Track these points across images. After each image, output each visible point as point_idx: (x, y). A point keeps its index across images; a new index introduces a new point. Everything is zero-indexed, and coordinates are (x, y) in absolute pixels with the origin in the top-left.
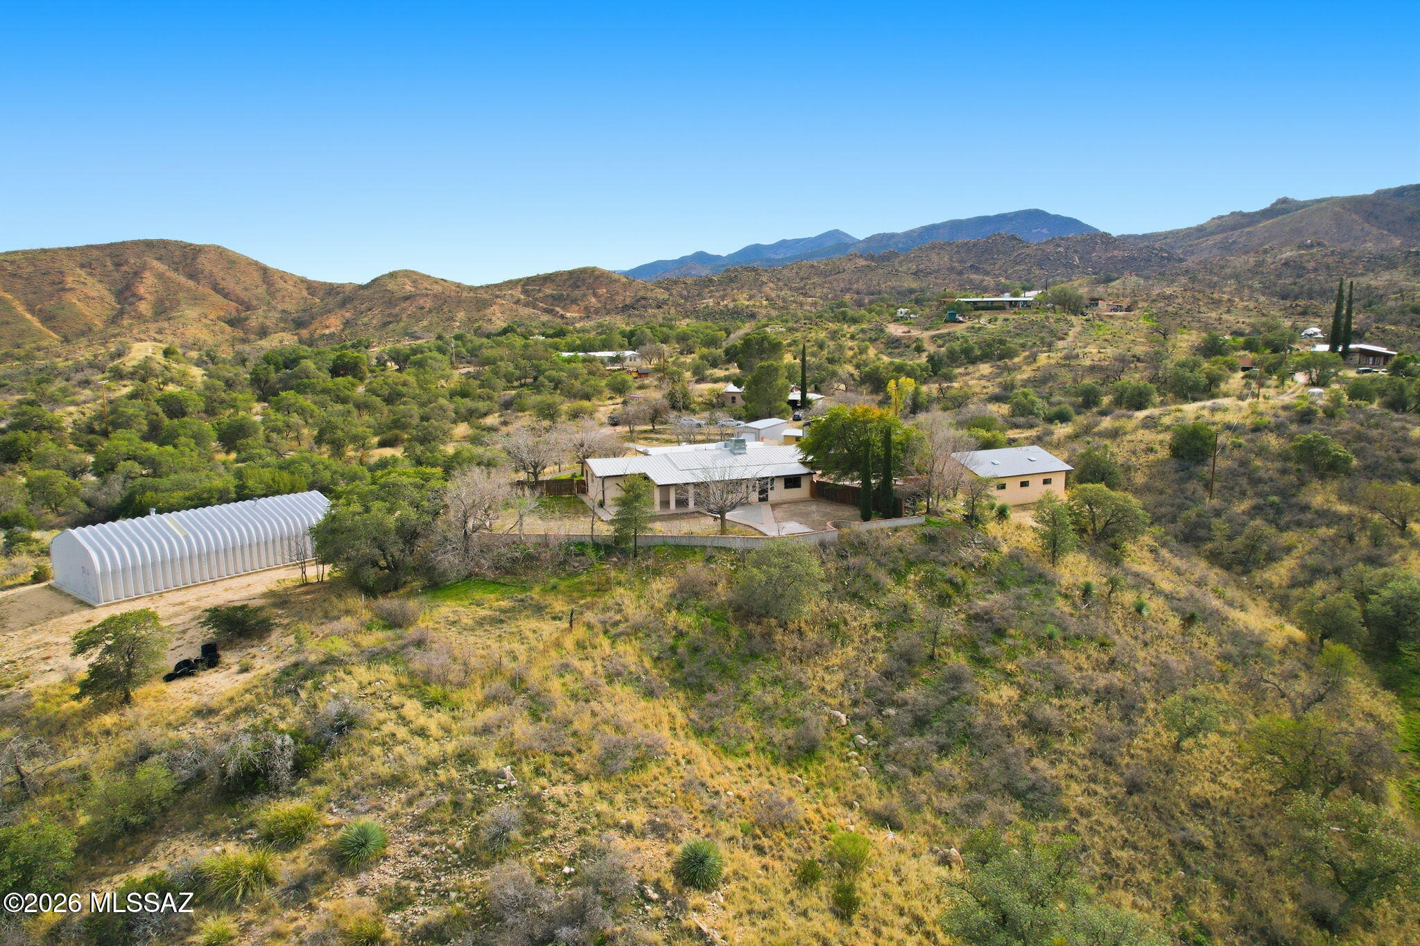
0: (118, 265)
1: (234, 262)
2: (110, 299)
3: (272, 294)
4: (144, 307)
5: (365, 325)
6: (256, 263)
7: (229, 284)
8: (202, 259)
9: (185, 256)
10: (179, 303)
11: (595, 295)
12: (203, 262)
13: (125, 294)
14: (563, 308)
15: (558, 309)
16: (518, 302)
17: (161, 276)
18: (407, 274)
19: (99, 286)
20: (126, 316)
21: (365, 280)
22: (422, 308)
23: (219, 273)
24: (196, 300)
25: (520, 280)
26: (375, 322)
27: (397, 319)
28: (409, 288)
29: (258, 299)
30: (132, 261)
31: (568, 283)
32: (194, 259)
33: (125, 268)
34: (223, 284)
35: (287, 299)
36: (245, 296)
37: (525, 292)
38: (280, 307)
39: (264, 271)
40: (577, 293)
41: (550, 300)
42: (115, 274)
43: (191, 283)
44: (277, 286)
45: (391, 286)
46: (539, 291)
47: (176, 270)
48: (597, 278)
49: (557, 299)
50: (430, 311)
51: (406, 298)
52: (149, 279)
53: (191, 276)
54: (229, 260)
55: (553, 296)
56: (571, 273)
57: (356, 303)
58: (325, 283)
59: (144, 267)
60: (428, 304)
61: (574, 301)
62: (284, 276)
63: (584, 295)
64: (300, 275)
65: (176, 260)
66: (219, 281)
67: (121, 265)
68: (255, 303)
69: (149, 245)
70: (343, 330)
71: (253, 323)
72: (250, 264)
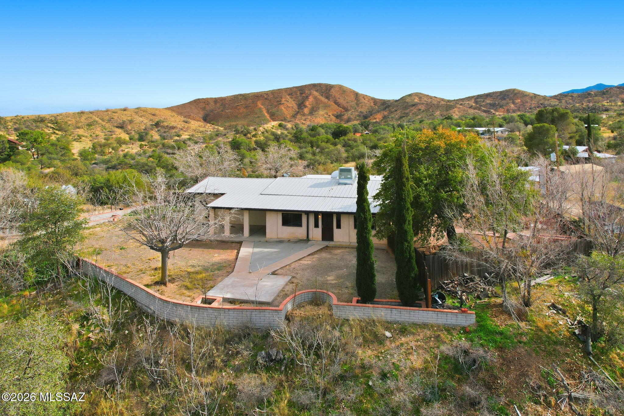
0: (301, 94)
1: (344, 91)
2: (295, 107)
3: (357, 104)
4: (306, 111)
5: (392, 118)
6: (354, 91)
7: (341, 101)
8: (332, 90)
9: (326, 89)
10: (319, 109)
11: (514, 103)
12: (333, 92)
13: (301, 105)
14: (495, 110)
15: (492, 110)
16: (471, 107)
17: (315, 98)
18: (417, 95)
19: (293, 102)
20: (299, 114)
21: (397, 98)
22: (420, 110)
23: (337, 95)
24: (326, 107)
25: (474, 96)
26: (397, 116)
27: (407, 115)
28: (416, 100)
29: (351, 107)
30: (307, 92)
31: (499, 97)
32: (329, 90)
33: (304, 95)
34: (339, 100)
35: (364, 107)
36: (345, 105)
37: (476, 102)
38: (360, 110)
39: (357, 95)
40: (504, 102)
41: (488, 106)
42: (300, 97)
43: (326, 100)
44: (361, 101)
45: (408, 100)
46: (483, 101)
47: (322, 95)
48: (516, 94)
49: (493, 106)
50: (423, 111)
51: (413, 105)
52: (311, 99)
53: (327, 98)
54: (342, 90)
55: (490, 104)
56: (501, 92)
57: (391, 108)
58: (382, 100)
59: (310, 94)
60: (422, 108)
61: (501, 106)
62: (364, 97)
63: (508, 103)
64: (372, 96)
65: (323, 91)
66: (337, 99)
67: (303, 94)
68: (349, 108)
69: (314, 86)
70: (382, 120)
71: (345, 117)
72: (351, 92)
